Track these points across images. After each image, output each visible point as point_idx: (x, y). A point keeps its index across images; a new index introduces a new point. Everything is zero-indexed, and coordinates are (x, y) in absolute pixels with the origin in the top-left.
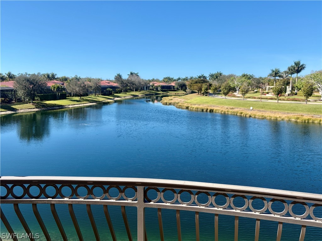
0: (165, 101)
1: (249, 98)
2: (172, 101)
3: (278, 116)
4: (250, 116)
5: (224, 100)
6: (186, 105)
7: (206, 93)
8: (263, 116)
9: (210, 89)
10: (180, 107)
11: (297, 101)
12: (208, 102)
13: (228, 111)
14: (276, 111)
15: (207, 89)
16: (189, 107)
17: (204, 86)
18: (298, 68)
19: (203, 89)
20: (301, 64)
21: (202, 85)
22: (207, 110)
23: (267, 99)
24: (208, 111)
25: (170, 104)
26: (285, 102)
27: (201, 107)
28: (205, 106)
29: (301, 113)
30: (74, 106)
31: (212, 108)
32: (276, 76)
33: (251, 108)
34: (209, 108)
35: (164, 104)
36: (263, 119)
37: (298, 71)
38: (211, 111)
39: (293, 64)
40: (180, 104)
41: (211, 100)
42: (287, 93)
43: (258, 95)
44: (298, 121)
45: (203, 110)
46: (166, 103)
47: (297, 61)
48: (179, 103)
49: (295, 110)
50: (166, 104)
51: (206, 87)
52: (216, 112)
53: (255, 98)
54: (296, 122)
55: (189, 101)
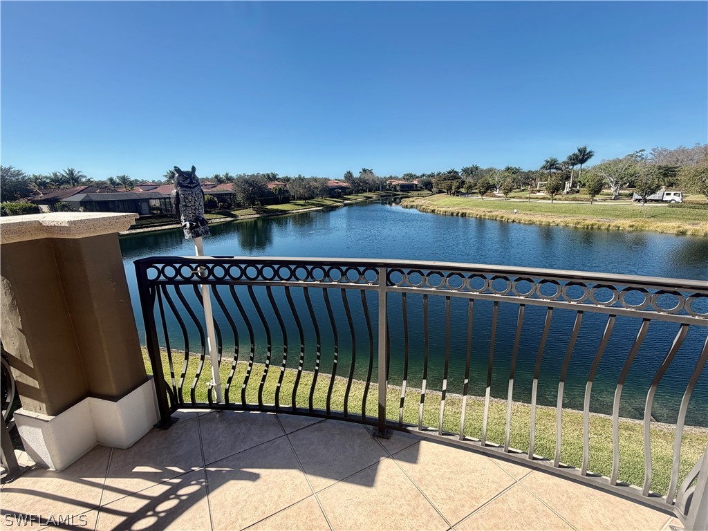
0: (406, 204)
1: (513, 197)
2: (414, 204)
3: (551, 221)
4: (514, 221)
5: (480, 200)
6: (431, 208)
7: (457, 193)
8: (530, 221)
9: (462, 187)
10: (424, 211)
11: (578, 201)
12: (459, 204)
13: (485, 215)
14: (549, 214)
15: (458, 188)
16: (435, 210)
17: (455, 184)
18: (582, 157)
19: (453, 187)
20: (588, 150)
21: (452, 182)
22: (458, 213)
23: (537, 198)
24: (459, 214)
25: (412, 207)
26: (562, 202)
27: (451, 210)
29: (584, 217)
30: (299, 211)
31: (464, 211)
32: (552, 168)
33: (515, 211)
34: (461, 212)
35: (404, 207)
36: (530, 224)
37: (582, 161)
38: (464, 215)
39: (577, 152)
40: (424, 207)
41: (464, 202)
42: (565, 191)
43: (526, 194)
44: (578, 226)
45: (452, 214)
47: (581, 147)
48: (422, 205)
49: (575, 212)
50: (407, 207)
51: (458, 184)
52: (469, 216)
53: (521, 198)
54: (575, 227)
55: (435, 203)
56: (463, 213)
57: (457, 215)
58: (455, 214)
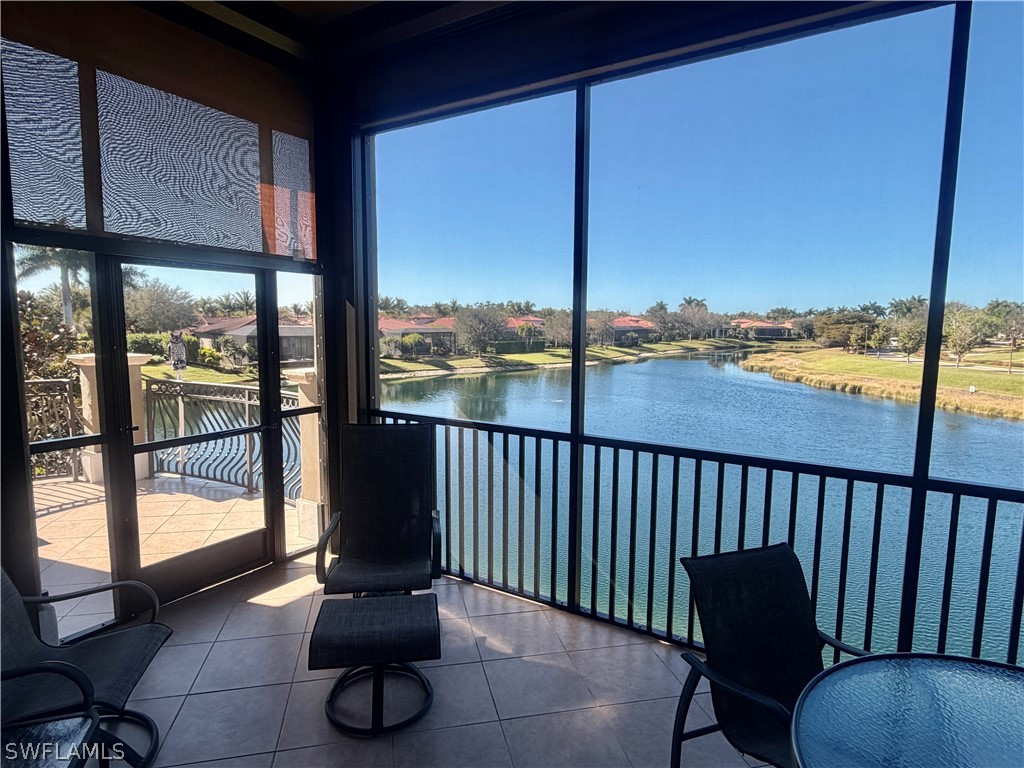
0: (753, 363)
2: (768, 364)
4: (957, 408)
5: (902, 365)
6: (797, 374)
7: (863, 348)
8: (994, 410)
9: (869, 339)
10: (782, 378)
12: (858, 370)
13: (898, 393)
15: (863, 339)
16: (802, 377)
17: (857, 332)
19: (853, 337)
21: (851, 328)
22: (846, 385)
24: (847, 389)
25: (761, 370)
27: (835, 379)
28: (846, 376)
30: (555, 366)
31: (858, 384)
34: (851, 384)
35: (746, 369)
38: (856, 391)
40: (782, 371)
41: (868, 365)
45: (833, 388)
46: (752, 367)
48: (782, 368)
50: (752, 369)
51: (861, 332)
52: (866, 394)
55: (810, 365)
56: (854, 388)
57: (843, 390)
58: (838, 388)
